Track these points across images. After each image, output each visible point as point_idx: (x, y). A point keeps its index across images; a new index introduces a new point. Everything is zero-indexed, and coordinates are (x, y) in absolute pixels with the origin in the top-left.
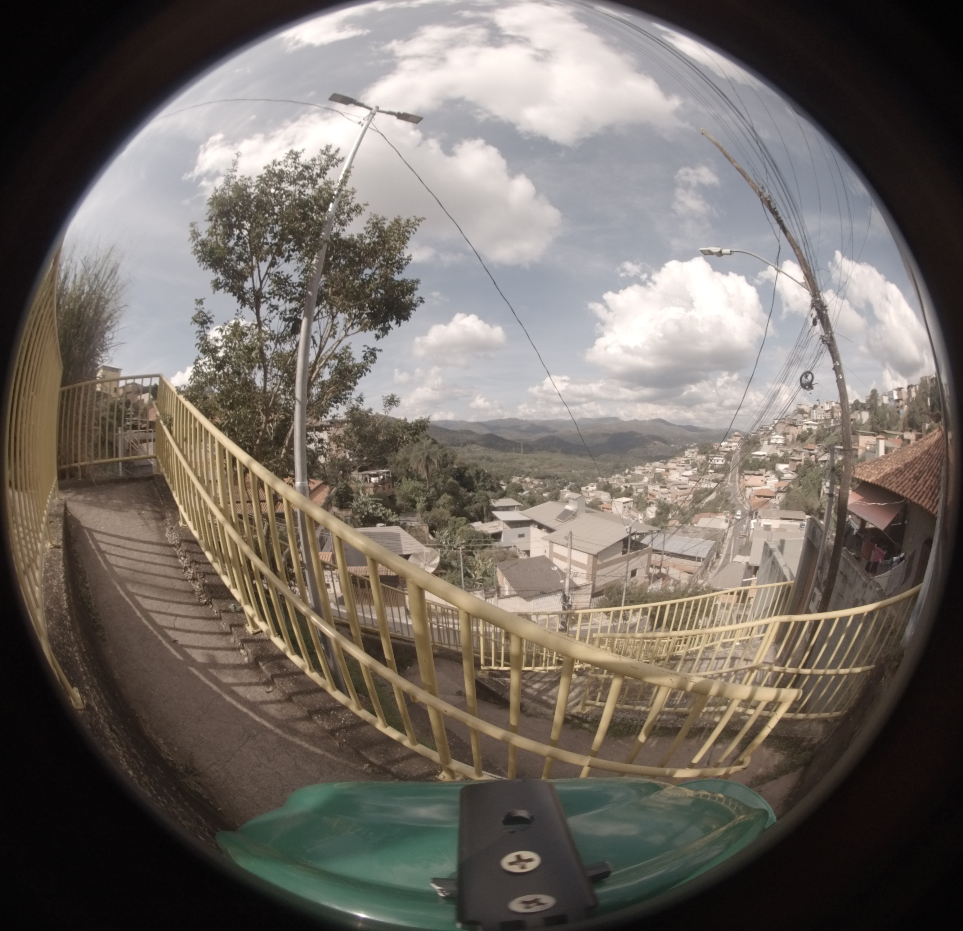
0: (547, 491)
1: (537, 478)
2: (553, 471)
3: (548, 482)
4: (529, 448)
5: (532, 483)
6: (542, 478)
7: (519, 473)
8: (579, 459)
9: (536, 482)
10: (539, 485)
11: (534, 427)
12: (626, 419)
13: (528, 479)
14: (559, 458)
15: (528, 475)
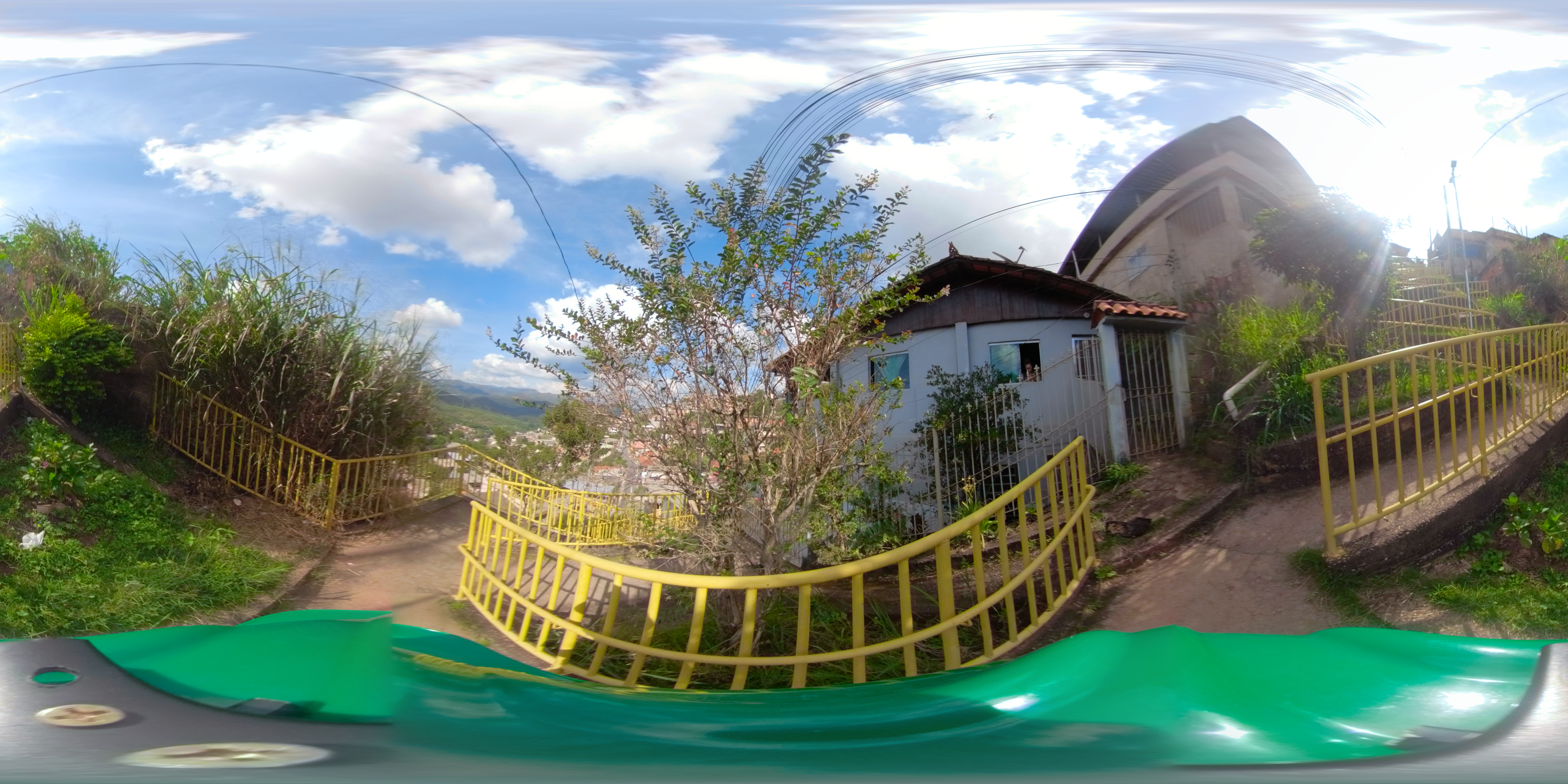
0: (478, 437)
1: (471, 427)
2: (484, 423)
3: (479, 432)
4: (467, 404)
5: (467, 430)
6: (475, 427)
7: (459, 422)
8: (503, 417)
9: (470, 430)
10: (472, 432)
11: (473, 389)
12: (542, 392)
13: (464, 427)
14: (489, 414)
15: (464, 424)
